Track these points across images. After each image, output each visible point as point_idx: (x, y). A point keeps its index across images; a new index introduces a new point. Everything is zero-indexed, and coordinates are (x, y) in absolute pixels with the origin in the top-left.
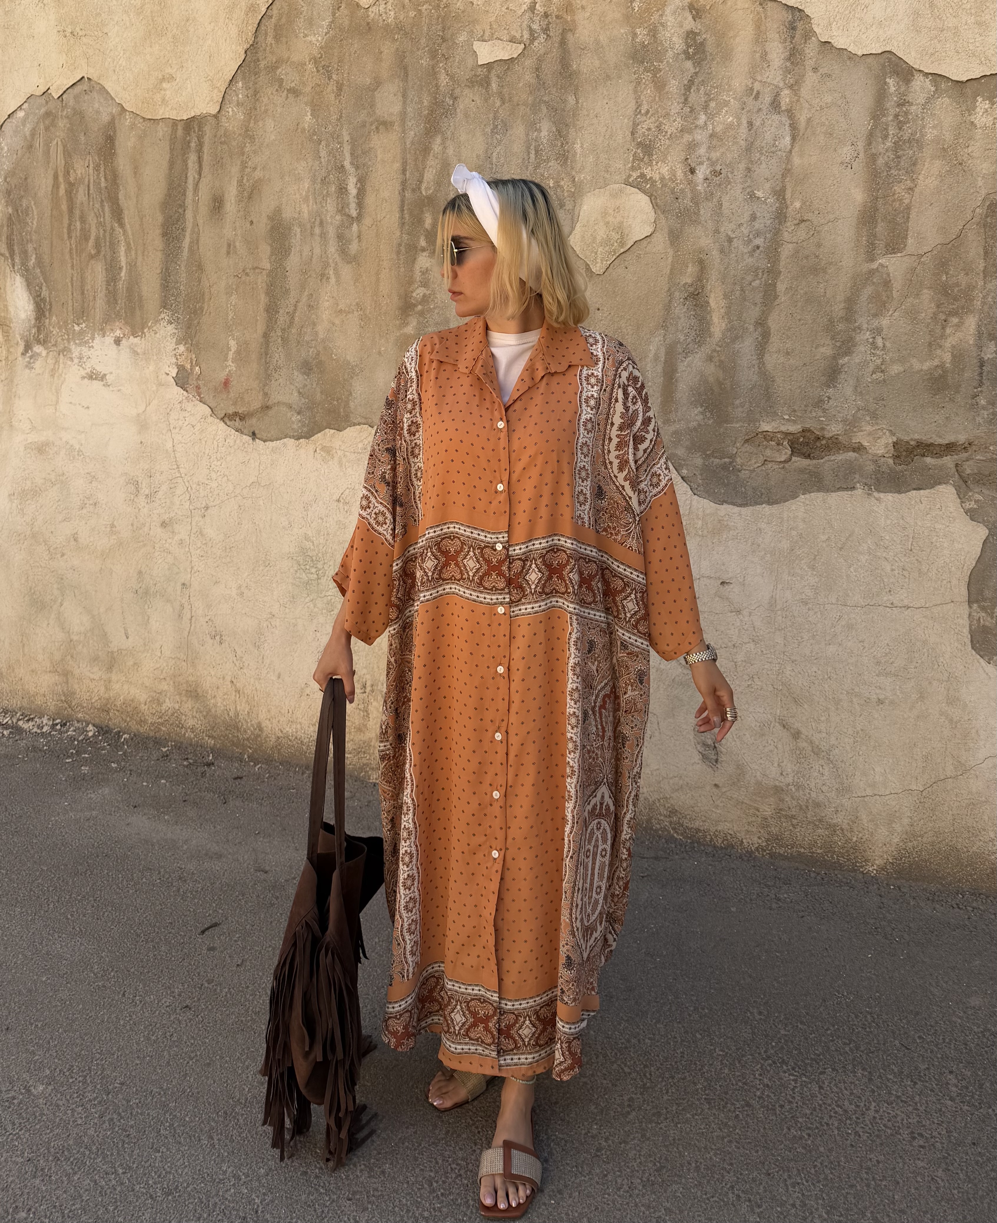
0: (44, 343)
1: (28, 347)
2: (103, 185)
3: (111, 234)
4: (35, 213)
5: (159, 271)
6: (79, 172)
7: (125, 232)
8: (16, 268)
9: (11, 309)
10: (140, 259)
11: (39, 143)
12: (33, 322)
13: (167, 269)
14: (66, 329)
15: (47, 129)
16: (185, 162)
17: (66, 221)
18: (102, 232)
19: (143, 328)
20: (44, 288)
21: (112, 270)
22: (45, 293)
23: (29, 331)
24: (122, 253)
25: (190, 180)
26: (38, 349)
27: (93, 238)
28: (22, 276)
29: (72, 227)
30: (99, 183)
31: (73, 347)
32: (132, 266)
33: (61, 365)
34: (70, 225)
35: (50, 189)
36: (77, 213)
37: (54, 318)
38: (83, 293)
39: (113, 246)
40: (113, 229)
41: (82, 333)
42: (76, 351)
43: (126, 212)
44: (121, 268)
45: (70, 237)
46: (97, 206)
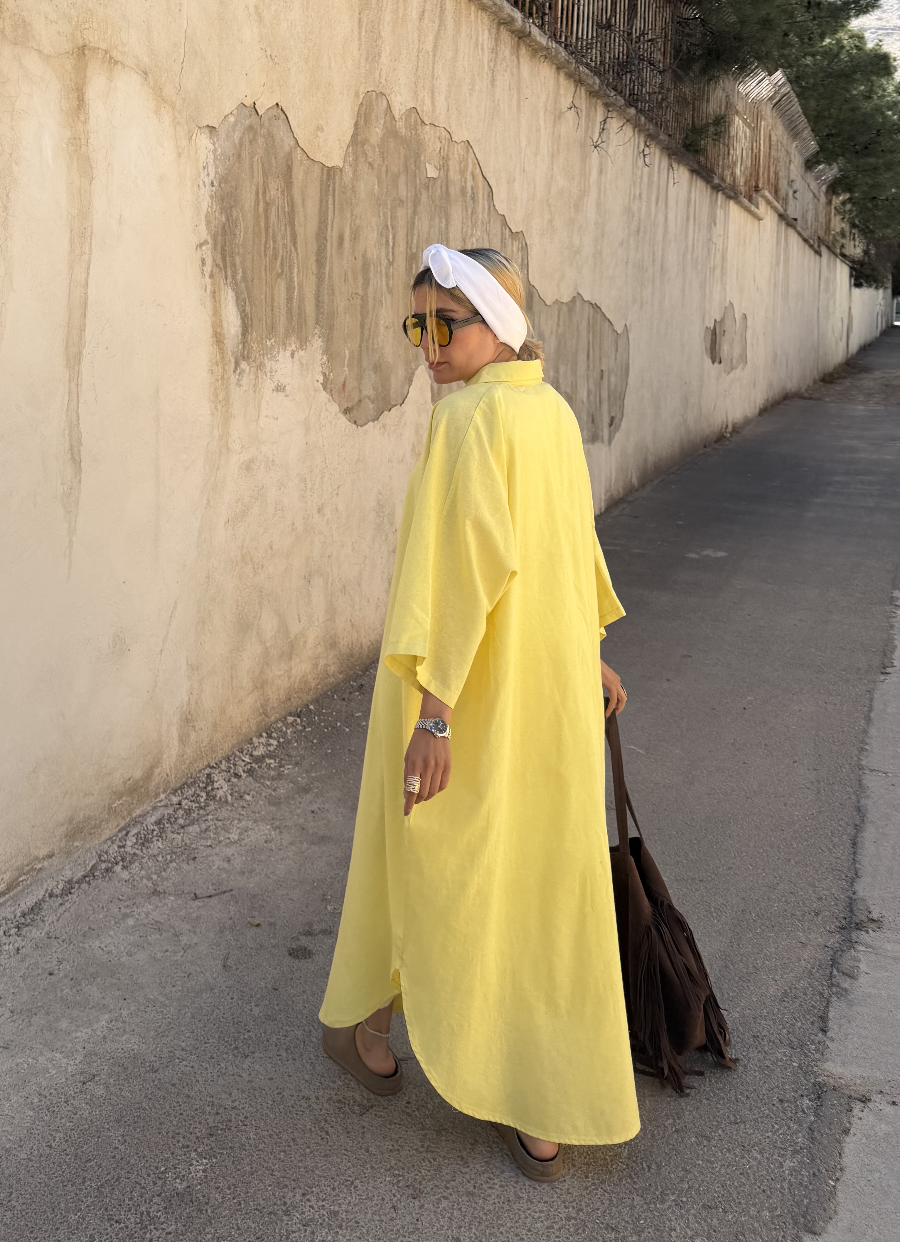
0: (246, 358)
1: (237, 364)
2: (286, 209)
3: (290, 255)
4: (242, 226)
5: (314, 292)
6: (272, 193)
7: (297, 255)
8: (228, 281)
9: (225, 324)
10: (304, 281)
11: (245, 154)
12: (240, 338)
13: (319, 291)
14: (262, 344)
15: (251, 142)
16: (327, 202)
17: (264, 239)
18: (285, 253)
19: (306, 343)
20: (247, 304)
21: (290, 289)
22: (248, 308)
23: (237, 347)
24: (295, 274)
25: (330, 218)
26: (244, 365)
27: (280, 258)
28: (233, 290)
29: (268, 246)
30: (285, 207)
31: (266, 361)
32: (301, 286)
33: (260, 380)
34: (266, 243)
35: (253, 204)
36: (271, 231)
37: (254, 333)
38: (272, 310)
39: (291, 267)
40: (291, 251)
41: (272, 346)
42: (268, 364)
43: (298, 237)
44: (295, 288)
45: (266, 255)
46: (283, 228)
